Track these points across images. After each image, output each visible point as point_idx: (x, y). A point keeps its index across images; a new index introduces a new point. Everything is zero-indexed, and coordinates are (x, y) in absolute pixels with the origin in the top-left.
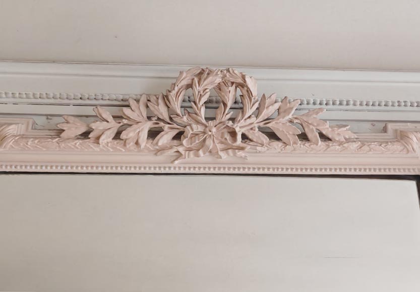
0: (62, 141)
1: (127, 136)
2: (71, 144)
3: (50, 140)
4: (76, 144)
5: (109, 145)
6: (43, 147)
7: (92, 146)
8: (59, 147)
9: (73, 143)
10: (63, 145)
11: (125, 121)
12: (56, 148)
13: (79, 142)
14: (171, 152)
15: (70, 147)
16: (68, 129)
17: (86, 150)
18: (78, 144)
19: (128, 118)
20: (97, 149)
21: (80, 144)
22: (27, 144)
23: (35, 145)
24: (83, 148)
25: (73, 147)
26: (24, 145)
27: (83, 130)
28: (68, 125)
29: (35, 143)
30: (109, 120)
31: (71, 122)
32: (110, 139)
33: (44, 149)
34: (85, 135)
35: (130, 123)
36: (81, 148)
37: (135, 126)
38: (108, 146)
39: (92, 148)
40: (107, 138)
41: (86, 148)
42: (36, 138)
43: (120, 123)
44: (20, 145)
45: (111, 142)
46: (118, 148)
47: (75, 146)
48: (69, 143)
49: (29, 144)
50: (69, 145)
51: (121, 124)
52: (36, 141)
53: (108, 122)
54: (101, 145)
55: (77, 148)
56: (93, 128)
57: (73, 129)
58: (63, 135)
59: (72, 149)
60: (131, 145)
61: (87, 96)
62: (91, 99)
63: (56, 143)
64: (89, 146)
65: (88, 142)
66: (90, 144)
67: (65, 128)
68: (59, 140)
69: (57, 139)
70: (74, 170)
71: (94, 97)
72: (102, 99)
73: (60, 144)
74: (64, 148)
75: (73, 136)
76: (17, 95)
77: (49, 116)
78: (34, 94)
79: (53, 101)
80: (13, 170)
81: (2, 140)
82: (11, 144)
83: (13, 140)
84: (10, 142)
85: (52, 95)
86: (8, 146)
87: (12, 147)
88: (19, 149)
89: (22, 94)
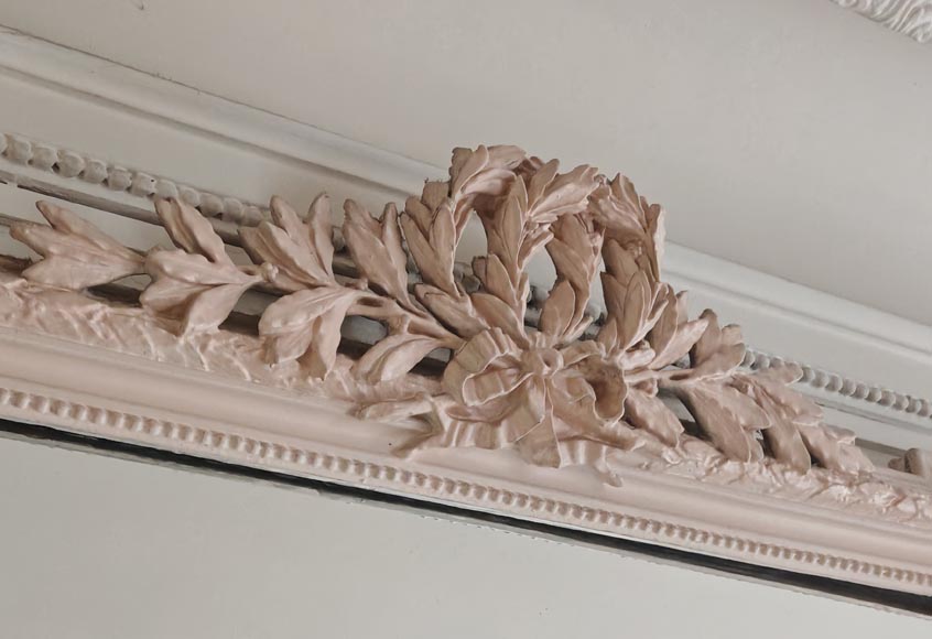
0: (38, 295)
1: (285, 323)
2: (73, 312)
4: (90, 316)
5: (212, 345)
7: (147, 336)
8: (26, 313)
9: (80, 311)
10: (43, 309)
11: (272, 272)
12: (7, 317)
13: (100, 309)
14: (402, 416)
15: (67, 324)
16: (64, 255)
17: (119, 349)
18: (98, 317)
19: (284, 261)
20: (157, 352)
21: (105, 319)
24: (113, 336)
25: (76, 326)
27: (112, 270)
28: (64, 239)
30: (218, 257)
31: (75, 228)
32: (213, 326)
34: (117, 294)
35: (282, 283)
36: (106, 336)
37: (308, 296)
38: (204, 348)
39: (145, 343)
40: (205, 319)
41: (123, 342)
43: (249, 273)
45: (215, 336)
46: (237, 363)
47: (84, 323)
48: (68, 304)
51: (258, 279)
53: (211, 259)
54: (182, 341)
55: (91, 332)
57: (83, 258)
58: (34, 272)
59: (73, 334)
60: (288, 361)
61: (81, 166)
62: (93, 180)
63: (14, 296)
64: (139, 333)
65: (138, 317)
66: (140, 327)
67: (53, 249)
68: (24, 287)
69: (18, 282)
70: (62, 421)
71: (105, 175)
72: (129, 189)
73: (33, 303)
74: (40, 322)
75: (77, 285)
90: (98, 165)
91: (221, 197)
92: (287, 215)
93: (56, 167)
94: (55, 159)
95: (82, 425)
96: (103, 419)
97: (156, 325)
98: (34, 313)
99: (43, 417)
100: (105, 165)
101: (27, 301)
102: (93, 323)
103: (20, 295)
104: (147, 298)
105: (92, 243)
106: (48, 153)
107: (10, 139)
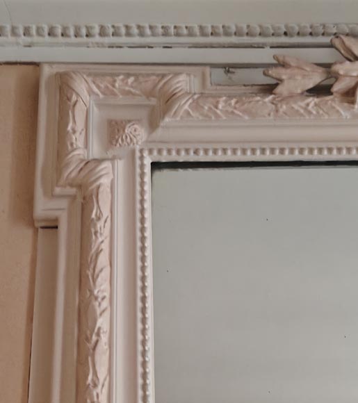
0: (281, 101)
2: (299, 105)
3: (258, 98)
4: (308, 105)
6: (244, 112)
7: (338, 108)
8: (277, 111)
9: (303, 104)
10: (284, 107)
12: (269, 115)
13: (312, 101)
15: (297, 111)
16: (289, 78)
17: (326, 117)
18: (312, 105)
20: (345, 114)
21: (316, 105)
22: (217, 107)
23: (230, 109)
24: (321, 112)
25: (302, 111)
26: (210, 108)
27: (316, 78)
28: (288, 71)
29: (230, 105)
31: (292, 64)
33: (246, 118)
34: (321, 90)
36: (318, 112)
39: (338, 111)
41: (327, 113)
42: (230, 97)
44: (203, 107)
47: (306, 109)
48: (295, 103)
49: (220, 106)
50: (296, 107)
52: (233, 101)
54: (356, 106)
55: (310, 113)
56: (341, 72)
57: (299, 78)
58: (279, 89)
59: (301, 115)
61: (297, 29)
62: (304, 35)
63: (270, 104)
64: (334, 108)
65: (333, 100)
66: (334, 105)
67: (284, 77)
68: (274, 99)
69: (271, 97)
70: (306, 157)
71: (310, 30)
72: (323, 34)
73: (279, 106)
74: (285, 113)
75: (299, 91)
76: (172, 31)
77: (229, 68)
78: (201, 28)
79: (234, 40)
80: (192, 158)
81: (169, 100)
82: (186, 107)
83: (190, 101)
84: (185, 105)
85: (233, 29)
86: (181, 112)
87: (188, 113)
88: (201, 118)
89: (180, 27)
90: (305, 27)
93: (285, 34)
94: (284, 30)
95: (316, 156)
96: (325, 152)
97: (342, 102)
98: (281, 110)
99: (297, 156)
100: (308, 26)
101: (276, 105)
102: (310, 108)
103: (273, 103)
104: (335, 89)
105: (303, 69)
106: (279, 28)
107: (261, 27)
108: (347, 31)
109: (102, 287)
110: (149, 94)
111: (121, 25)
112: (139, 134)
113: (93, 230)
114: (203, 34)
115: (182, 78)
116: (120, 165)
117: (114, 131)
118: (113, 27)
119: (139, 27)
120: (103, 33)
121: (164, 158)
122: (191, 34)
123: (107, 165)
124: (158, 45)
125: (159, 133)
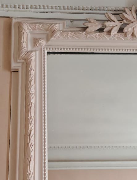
0: (88, 34)
1: (127, 30)
2: (93, 35)
3: (81, 33)
4: (96, 35)
5: (116, 36)
6: (76, 37)
7: (105, 36)
8: (87, 37)
9: (94, 35)
10: (89, 36)
11: (125, 21)
12: (84, 38)
13: (98, 34)
16: (91, 26)
17: (102, 39)
19: (127, 19)
21: (99, 35)
22: (68, 35)
23: (72, 36)
24: (100, 37)
25: (94, 37)
26: (66, 35)
27: (99, 27)
28: (90, 24)
29: (72, 34)
30: (115, 21)
31: (92, 22)
32: (116, 33)
33: (77, 39)
34: (101, 30)
35: (127, 23)
36: (99, 37)
37: (131, 24)
38: (115, 36)
39: (105, 38)
40: (114, 32)
42: (72, 32)
43: (121, 22)
44: (63, 35)
45: (117, 34)
46: (121, 37)
47: (95, 36)
48: (92, 34)
49: (69, 35)
50: (92, 36)
51: (123, 23)
52: (73, 33)
53: (114, 22)
54: (111, 36)
55: (97, 38)
56: (107, 25)
57: (94, 26)
58: (88, 30)
59: (94, 38)
60: (129, 36)
61: (94, 8)
62: (97, 10)
64: (104, 36)
65: (104, 34)
66: (104, 35)
67: (89, 26)
68: (86, 33)
69: (85, 32)
70: (95, 51)
71: (99, 9)
72: (103, 10)
73: (87, 35)
74: (89, 38)
75: (94, 31)
76: (54, 7)
77: (72, 20)
78: (64, 7)
79: (74, 11)
80: (60, 51)
81: (53, 32)
82: (58, 35)
83: (60, 33)
84: (58, 34)
85: (74, 7)
86: (57, 37)
87: (59, 37)
88: (63, 38)
89: (57, 6)
90: (97, 7)
91: (118, 7)
92: (127, 10)
93: (91, 9)
95: (98, 51)
96: (101, 50)
97: (107, 34)
98: (88, 37)
99: (92, 51)
100: (98, 7)
101: (86, 35)
102: (97, 36)
103: (85, 34)
104: (105, 30)
105: (95, 23)
106: (89, 8)
107: (83, 7)
108: (111, 9)
109: (32, 90)
110: (47, 30)
111: (37, 5)
112: (43, 43)
113: (30, 74)
114: (64, 9)
115: (57, 25)
116: (37, 53)
117: (35, 42)
118: (35, 5)
119: (43, 6)
120: (31, 7)
121: (51, 51)
122: (60, 9)
123: (34, 53)
124: (49, 12)
125: (50, 43)
